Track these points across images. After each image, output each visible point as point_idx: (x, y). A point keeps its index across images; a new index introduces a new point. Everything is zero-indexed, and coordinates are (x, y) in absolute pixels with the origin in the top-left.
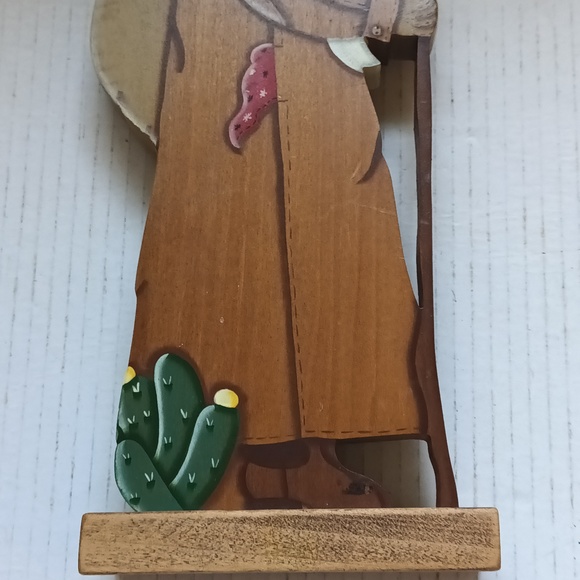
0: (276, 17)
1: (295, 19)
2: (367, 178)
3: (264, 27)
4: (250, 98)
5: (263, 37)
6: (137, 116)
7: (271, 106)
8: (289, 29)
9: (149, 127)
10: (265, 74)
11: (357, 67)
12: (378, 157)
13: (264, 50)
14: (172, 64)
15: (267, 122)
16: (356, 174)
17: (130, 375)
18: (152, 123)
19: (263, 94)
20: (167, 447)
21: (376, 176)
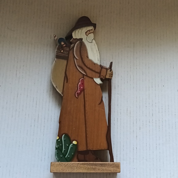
0: (84, 74)
1: (88, 74)
2: (100, 104)
3: (82, 75)
4: (79, 88)
5: (82, 77)
6: (59, 91)
7: (83, 90)
8: (87, 76)
9: (61, 93)
10: (82, 84)
11: (99, 84)
12: (102, 100)
13: (82, 79)
14: (65, 81)
15: (82, 93)
16: (98, 103)
18: (62, 92)
19: (82, 88)
20: (64, 151)
21: (101, 104)
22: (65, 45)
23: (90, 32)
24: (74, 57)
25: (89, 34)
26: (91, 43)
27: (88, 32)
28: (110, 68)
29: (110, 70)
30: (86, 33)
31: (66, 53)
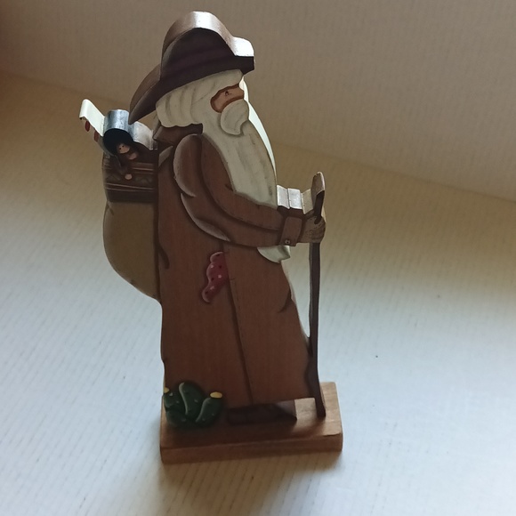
0: (224, 238)
1: (236, 238)
2: (283, 310)
3: (216, 243)
4: (212, 279)
5: (218, 248)
7: (226, 281)
8: (232, 243)
10: (220, 267)
11: (276, 261)
12: (289, 301)
13: (218, 255)
14: (161, 266)
15: (224, 290)
16: (277, 309)
17: (167, 390)
19: (220, 276)
21: (289, 309)
22: (134, 156)
23: (230, 97)
24: (180, 191)
25: (225, 105)
26: (238, 136)
27: (223, 98)
28: (314, 215)
29: (314, 219)
30: (213, 100)
31: (144, 181)
